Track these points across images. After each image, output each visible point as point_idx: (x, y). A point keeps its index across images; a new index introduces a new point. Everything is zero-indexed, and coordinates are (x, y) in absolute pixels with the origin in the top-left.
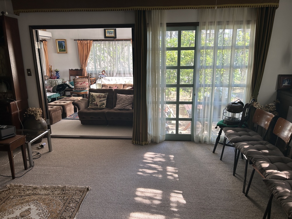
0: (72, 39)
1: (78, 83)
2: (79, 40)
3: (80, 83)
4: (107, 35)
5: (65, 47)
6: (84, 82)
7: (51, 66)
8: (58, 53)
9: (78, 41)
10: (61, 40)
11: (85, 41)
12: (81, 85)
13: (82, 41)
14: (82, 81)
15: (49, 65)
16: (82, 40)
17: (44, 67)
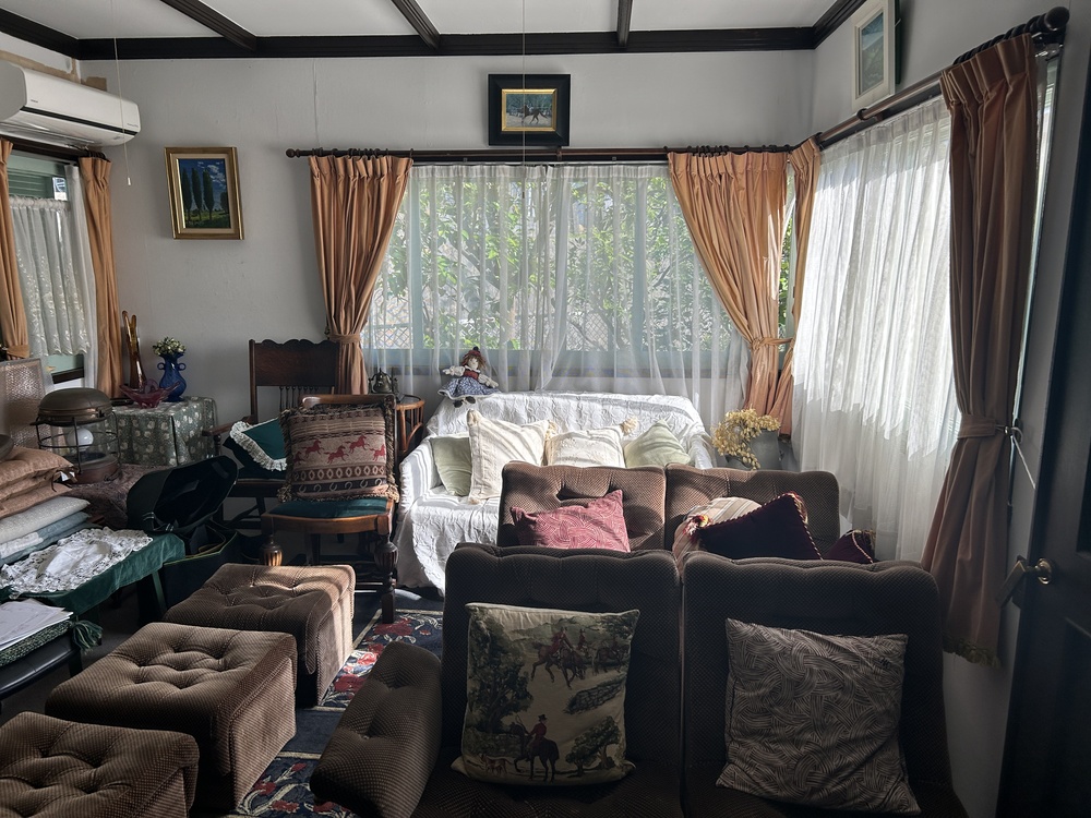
0: (272, 149)
1: (316, 448)
2: (319, 153)
3: (330, 445)
4: (510, 123)
5: (224, 197)
6: (356, 438)
7: (129, 319)
8: (180, 236)
9: (313, 159)
10: (205, 150)
11: (360, 163)
12: (338, 461)
13: (340, 160)
14: (347, 434)
15: (120, 316)
16: (337, 153)
17: (86, 324)
